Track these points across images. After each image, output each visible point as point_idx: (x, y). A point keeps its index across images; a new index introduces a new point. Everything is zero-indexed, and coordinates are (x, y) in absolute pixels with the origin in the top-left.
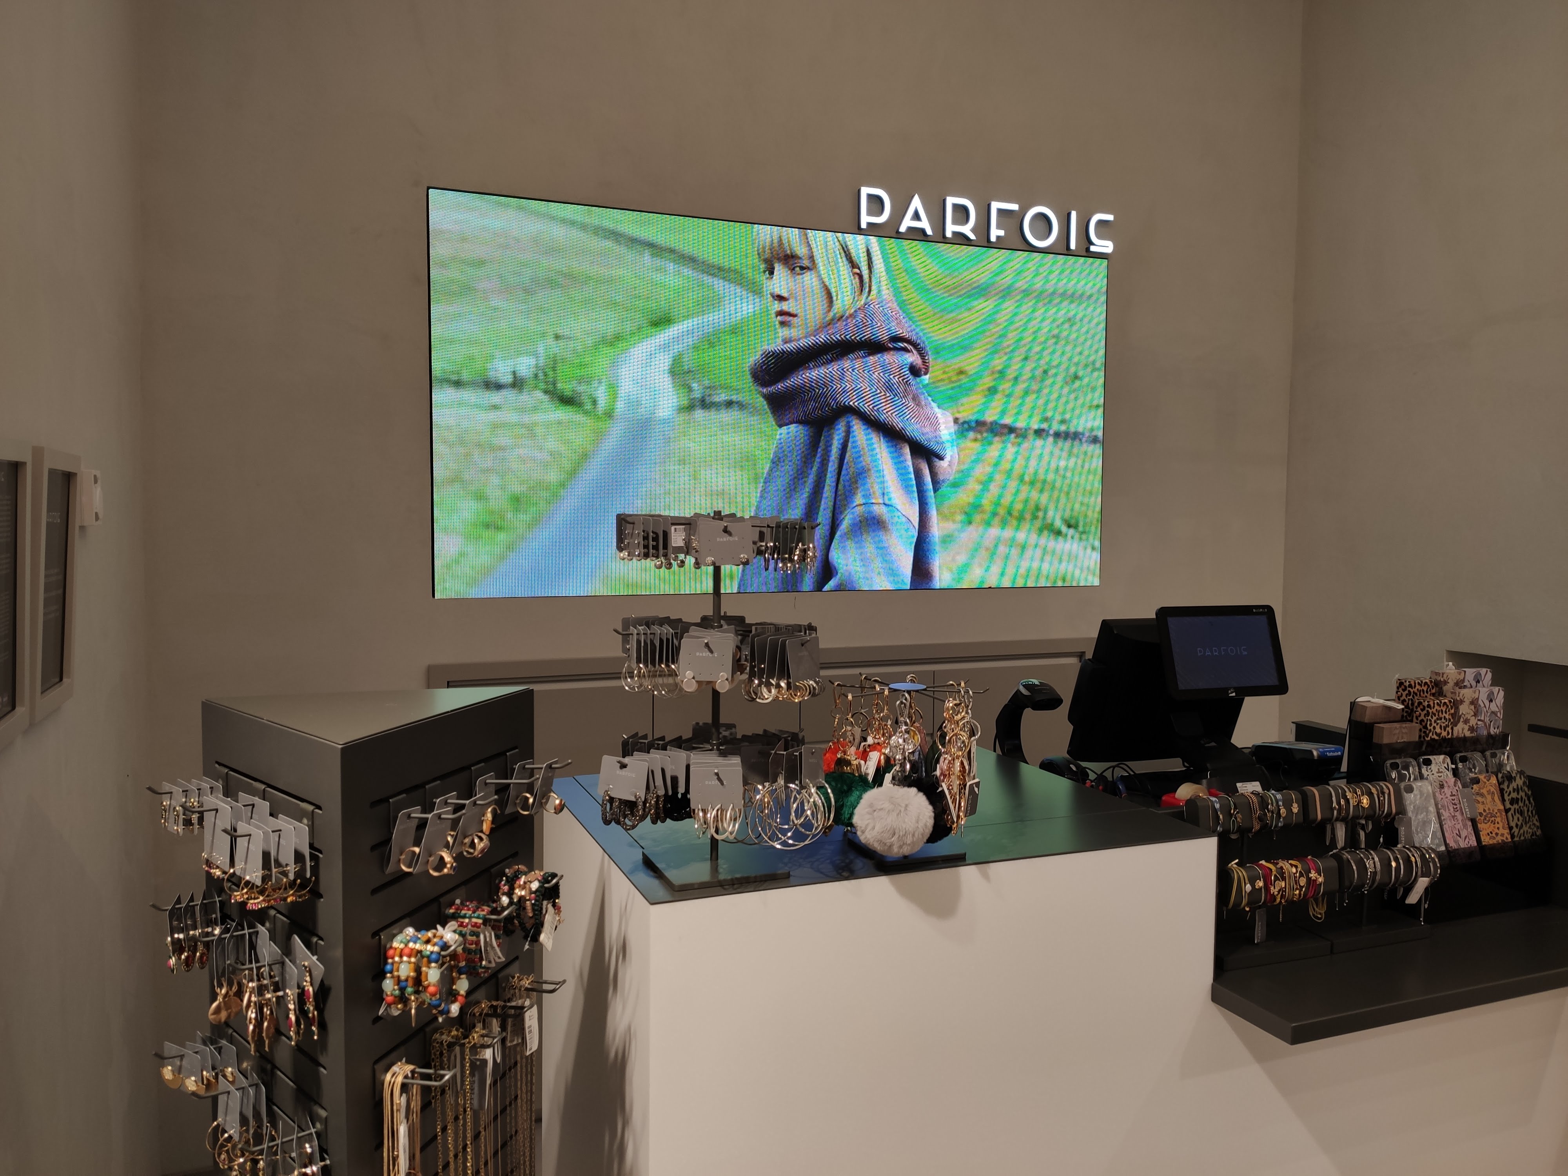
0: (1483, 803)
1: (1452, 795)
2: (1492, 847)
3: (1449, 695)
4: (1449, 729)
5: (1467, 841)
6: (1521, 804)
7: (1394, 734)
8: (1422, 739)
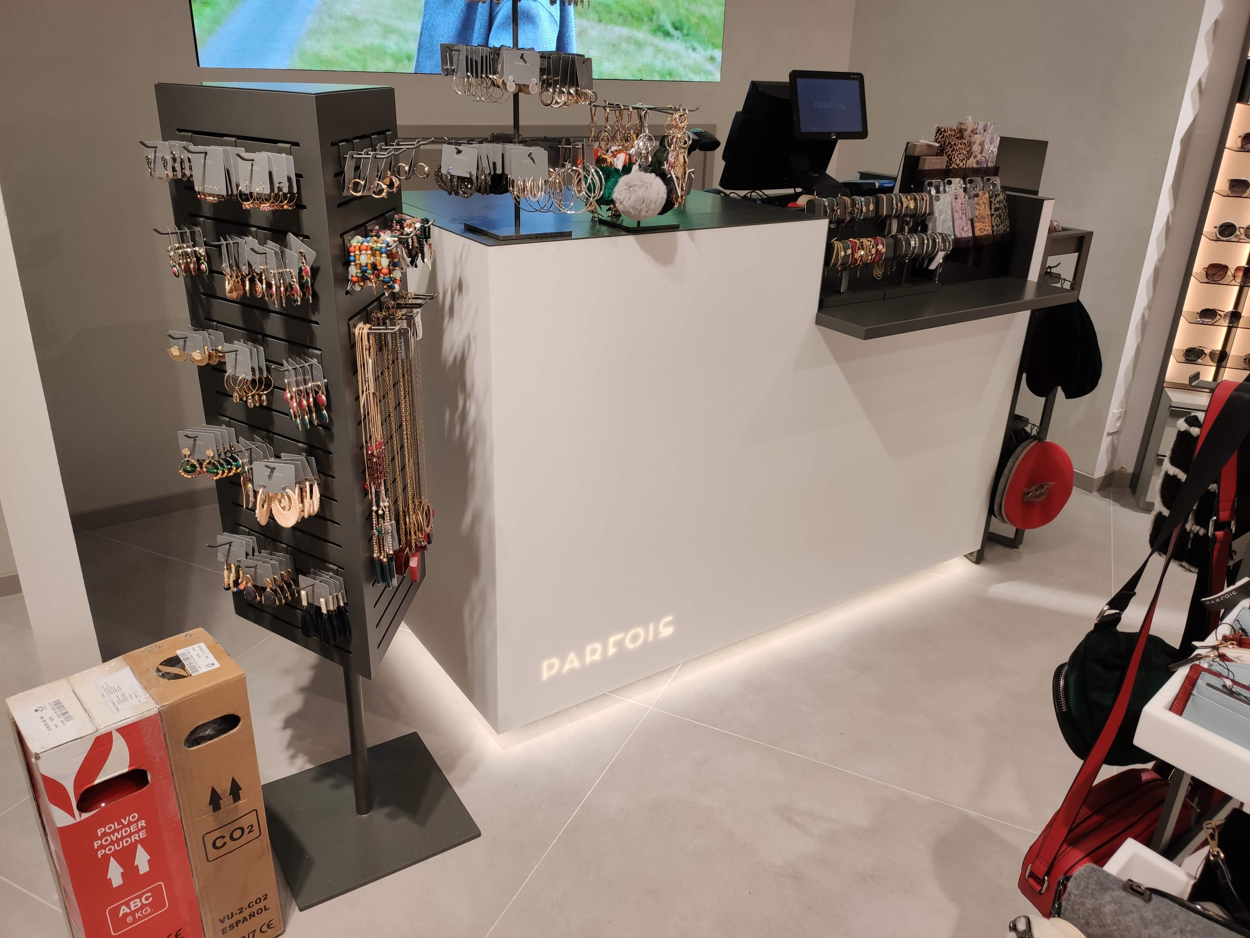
0: (979, 210)
1: (962, 204)
2: (980, 238)
3: (967, 138)
4: (964, 161)
5: (966, 234)
6: (1000, 211)
7: (932, 164)
8: (948, 168)
